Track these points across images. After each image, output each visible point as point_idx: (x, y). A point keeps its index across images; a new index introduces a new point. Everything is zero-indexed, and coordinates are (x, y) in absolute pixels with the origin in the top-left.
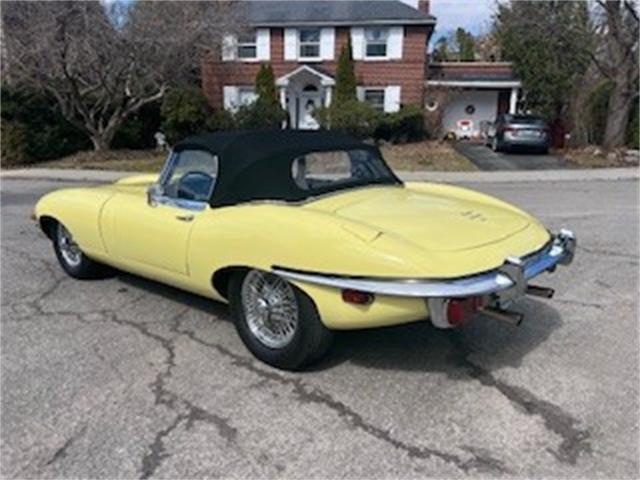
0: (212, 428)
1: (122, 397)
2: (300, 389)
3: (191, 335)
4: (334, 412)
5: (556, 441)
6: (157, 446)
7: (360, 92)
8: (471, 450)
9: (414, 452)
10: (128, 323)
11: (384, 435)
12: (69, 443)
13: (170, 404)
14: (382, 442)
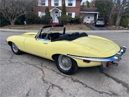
0: (57, 88)
1: (36, 82)
2: (72, 79)
3: (46, 67)
4: (81, 84)
5: (126, 89)
6: (47, 92)
7: (67, 14)
8: (111, 92)
9: (100, 93)
10: (32, 65)
11: (93, 89)
12: (29, 92)
13: (47, 83)
14: (93, 91)
